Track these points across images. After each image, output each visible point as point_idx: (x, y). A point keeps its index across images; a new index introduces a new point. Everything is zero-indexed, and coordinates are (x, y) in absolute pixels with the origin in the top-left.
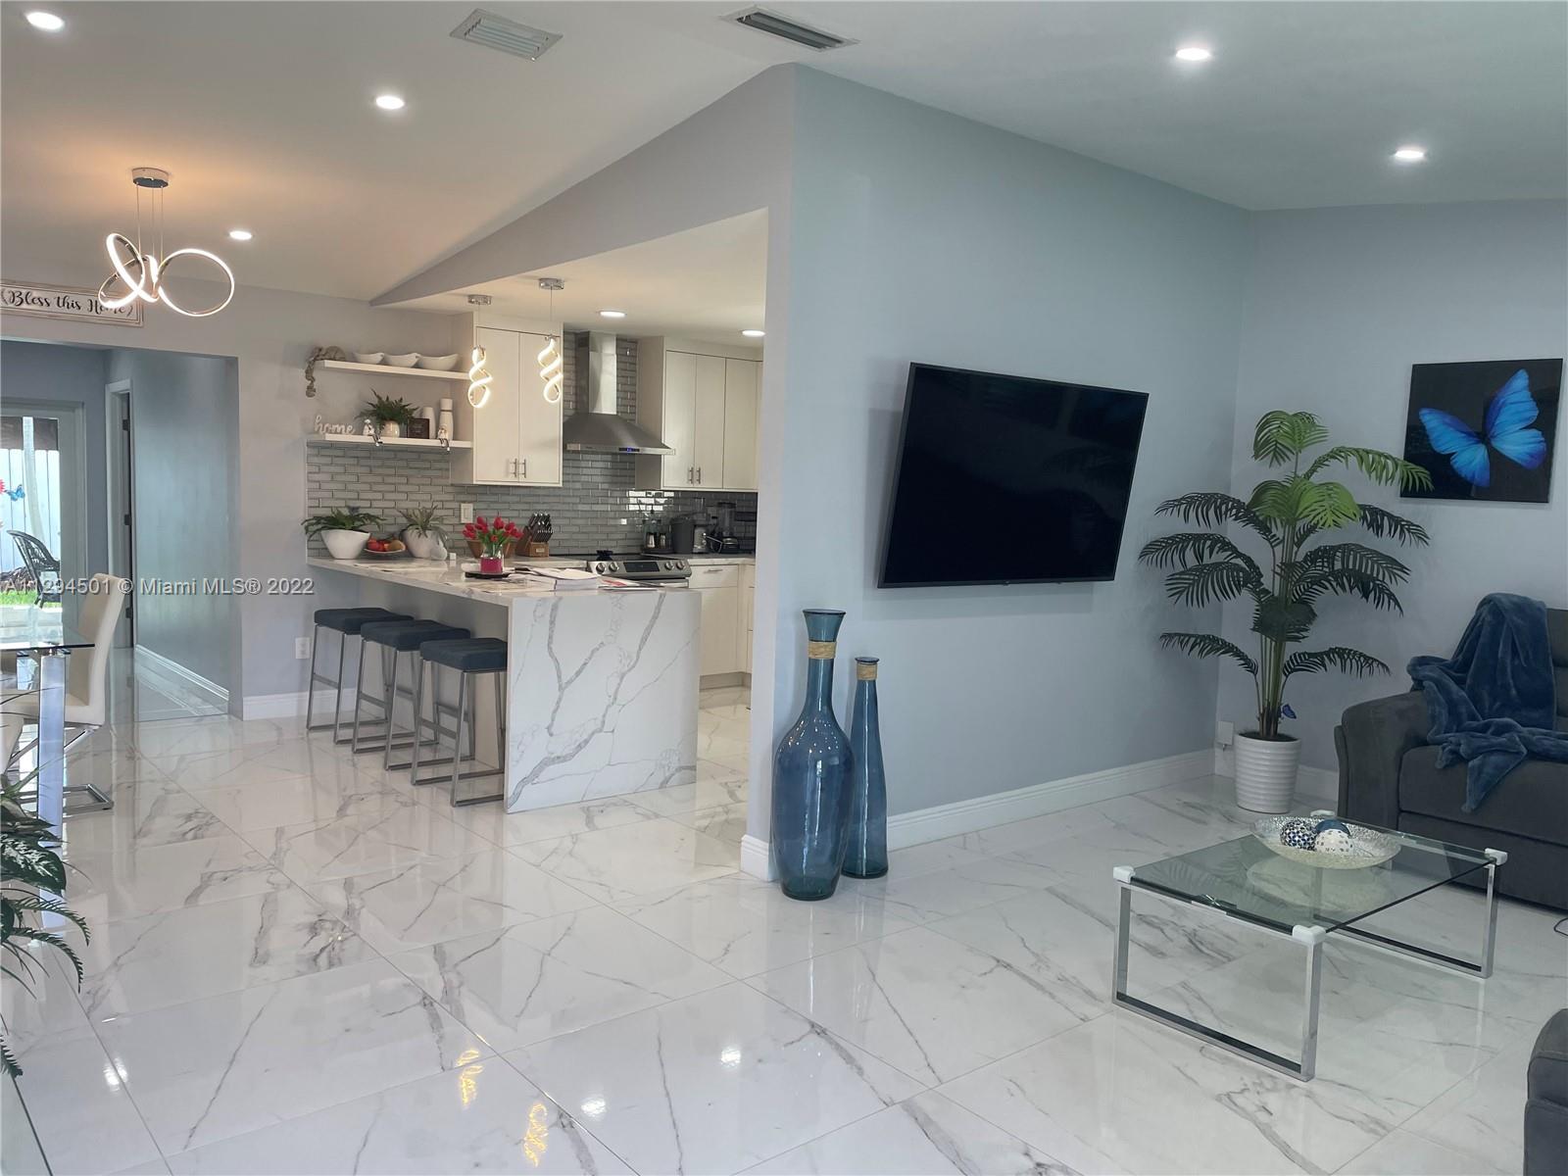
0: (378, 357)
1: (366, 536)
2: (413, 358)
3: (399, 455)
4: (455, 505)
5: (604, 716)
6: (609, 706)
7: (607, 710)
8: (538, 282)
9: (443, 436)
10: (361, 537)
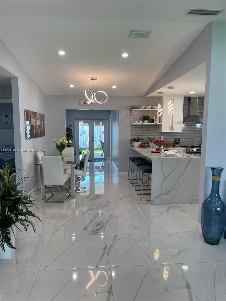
0: (143, 107)
1: (140, 143)
2: (150, 107)
3: (149, 126)
4: (160, 136)
5: (175, 186)
6: (176, 184)
7: (175, 184)
8: (168, 88)
9: (156, 122)
10: (139, 143)
